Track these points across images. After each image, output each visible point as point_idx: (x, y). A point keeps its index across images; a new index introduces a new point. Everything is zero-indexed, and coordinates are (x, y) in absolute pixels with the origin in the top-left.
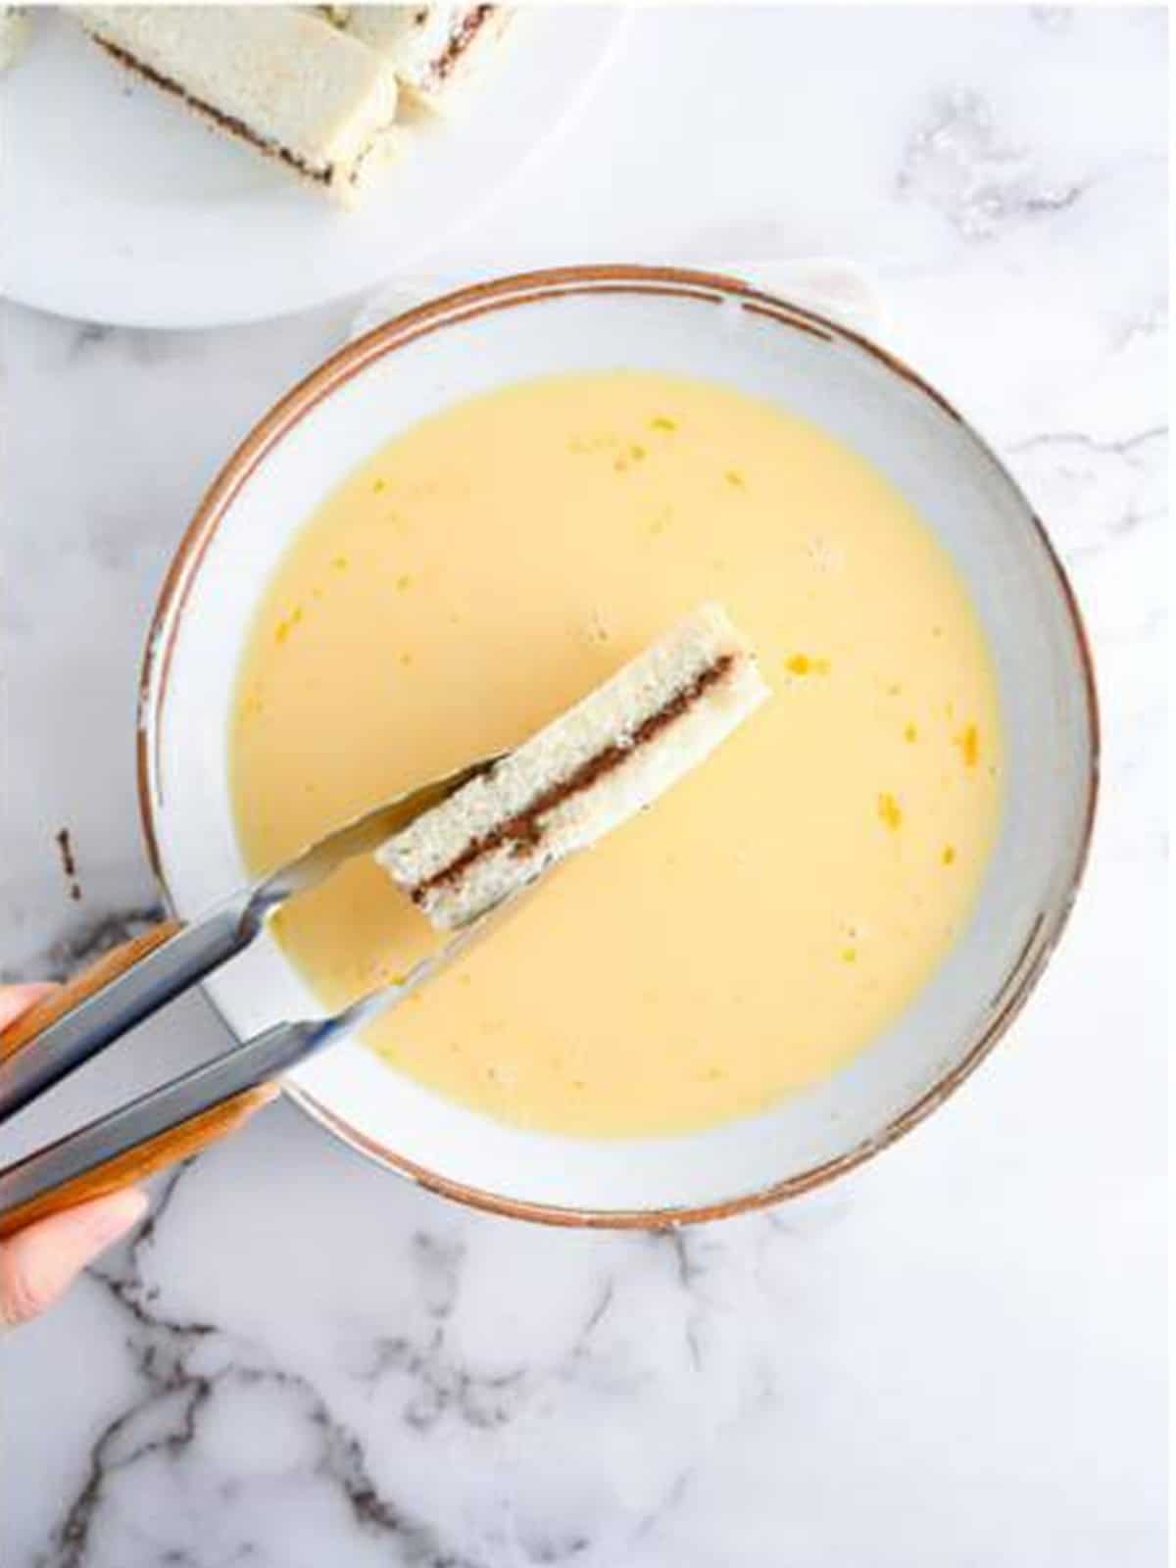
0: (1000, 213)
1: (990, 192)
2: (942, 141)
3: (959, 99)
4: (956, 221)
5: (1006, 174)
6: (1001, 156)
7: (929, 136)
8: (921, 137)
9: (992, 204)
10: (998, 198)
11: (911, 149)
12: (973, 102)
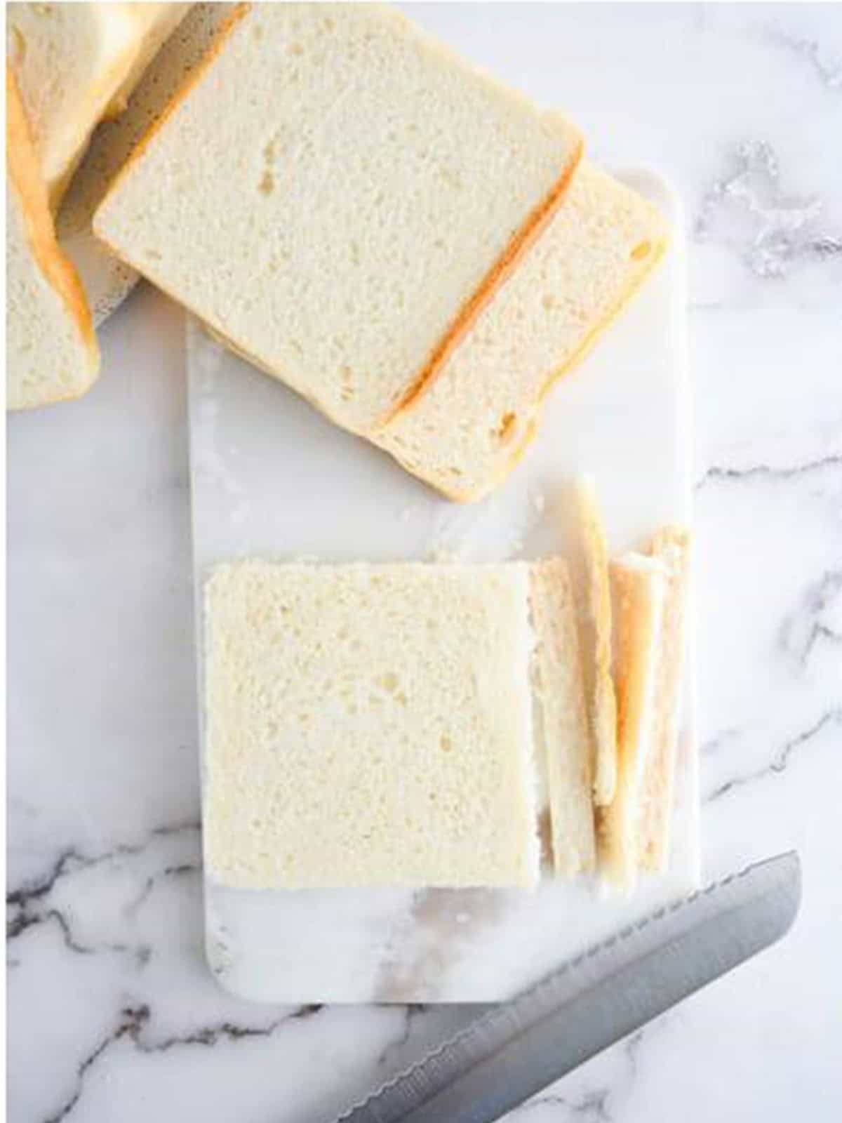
0: (788, 255)
1: (779, 236)
2: (735, 189)
3: (750, 151)
4: (749, 263)
5: (795, 219)
6: (791, 203)
7: (723, 186)
8: (717, 188)
9: (782, 247)
10: (785, 241)
11: (709, 197)
12: (764, 153)
